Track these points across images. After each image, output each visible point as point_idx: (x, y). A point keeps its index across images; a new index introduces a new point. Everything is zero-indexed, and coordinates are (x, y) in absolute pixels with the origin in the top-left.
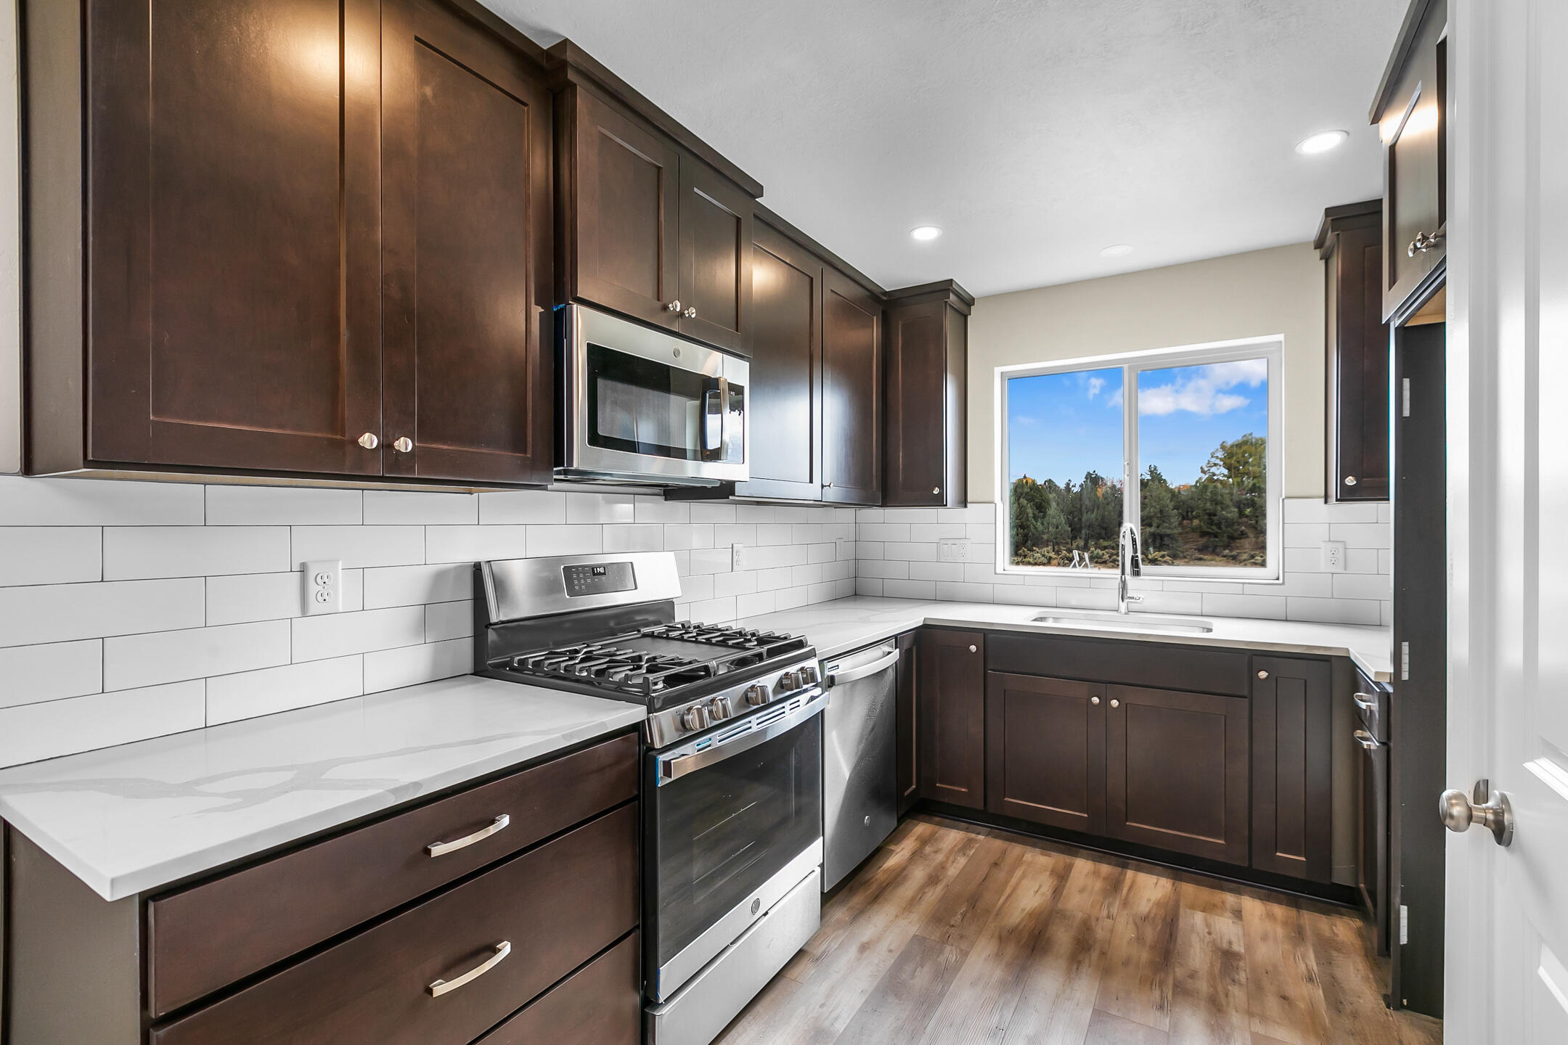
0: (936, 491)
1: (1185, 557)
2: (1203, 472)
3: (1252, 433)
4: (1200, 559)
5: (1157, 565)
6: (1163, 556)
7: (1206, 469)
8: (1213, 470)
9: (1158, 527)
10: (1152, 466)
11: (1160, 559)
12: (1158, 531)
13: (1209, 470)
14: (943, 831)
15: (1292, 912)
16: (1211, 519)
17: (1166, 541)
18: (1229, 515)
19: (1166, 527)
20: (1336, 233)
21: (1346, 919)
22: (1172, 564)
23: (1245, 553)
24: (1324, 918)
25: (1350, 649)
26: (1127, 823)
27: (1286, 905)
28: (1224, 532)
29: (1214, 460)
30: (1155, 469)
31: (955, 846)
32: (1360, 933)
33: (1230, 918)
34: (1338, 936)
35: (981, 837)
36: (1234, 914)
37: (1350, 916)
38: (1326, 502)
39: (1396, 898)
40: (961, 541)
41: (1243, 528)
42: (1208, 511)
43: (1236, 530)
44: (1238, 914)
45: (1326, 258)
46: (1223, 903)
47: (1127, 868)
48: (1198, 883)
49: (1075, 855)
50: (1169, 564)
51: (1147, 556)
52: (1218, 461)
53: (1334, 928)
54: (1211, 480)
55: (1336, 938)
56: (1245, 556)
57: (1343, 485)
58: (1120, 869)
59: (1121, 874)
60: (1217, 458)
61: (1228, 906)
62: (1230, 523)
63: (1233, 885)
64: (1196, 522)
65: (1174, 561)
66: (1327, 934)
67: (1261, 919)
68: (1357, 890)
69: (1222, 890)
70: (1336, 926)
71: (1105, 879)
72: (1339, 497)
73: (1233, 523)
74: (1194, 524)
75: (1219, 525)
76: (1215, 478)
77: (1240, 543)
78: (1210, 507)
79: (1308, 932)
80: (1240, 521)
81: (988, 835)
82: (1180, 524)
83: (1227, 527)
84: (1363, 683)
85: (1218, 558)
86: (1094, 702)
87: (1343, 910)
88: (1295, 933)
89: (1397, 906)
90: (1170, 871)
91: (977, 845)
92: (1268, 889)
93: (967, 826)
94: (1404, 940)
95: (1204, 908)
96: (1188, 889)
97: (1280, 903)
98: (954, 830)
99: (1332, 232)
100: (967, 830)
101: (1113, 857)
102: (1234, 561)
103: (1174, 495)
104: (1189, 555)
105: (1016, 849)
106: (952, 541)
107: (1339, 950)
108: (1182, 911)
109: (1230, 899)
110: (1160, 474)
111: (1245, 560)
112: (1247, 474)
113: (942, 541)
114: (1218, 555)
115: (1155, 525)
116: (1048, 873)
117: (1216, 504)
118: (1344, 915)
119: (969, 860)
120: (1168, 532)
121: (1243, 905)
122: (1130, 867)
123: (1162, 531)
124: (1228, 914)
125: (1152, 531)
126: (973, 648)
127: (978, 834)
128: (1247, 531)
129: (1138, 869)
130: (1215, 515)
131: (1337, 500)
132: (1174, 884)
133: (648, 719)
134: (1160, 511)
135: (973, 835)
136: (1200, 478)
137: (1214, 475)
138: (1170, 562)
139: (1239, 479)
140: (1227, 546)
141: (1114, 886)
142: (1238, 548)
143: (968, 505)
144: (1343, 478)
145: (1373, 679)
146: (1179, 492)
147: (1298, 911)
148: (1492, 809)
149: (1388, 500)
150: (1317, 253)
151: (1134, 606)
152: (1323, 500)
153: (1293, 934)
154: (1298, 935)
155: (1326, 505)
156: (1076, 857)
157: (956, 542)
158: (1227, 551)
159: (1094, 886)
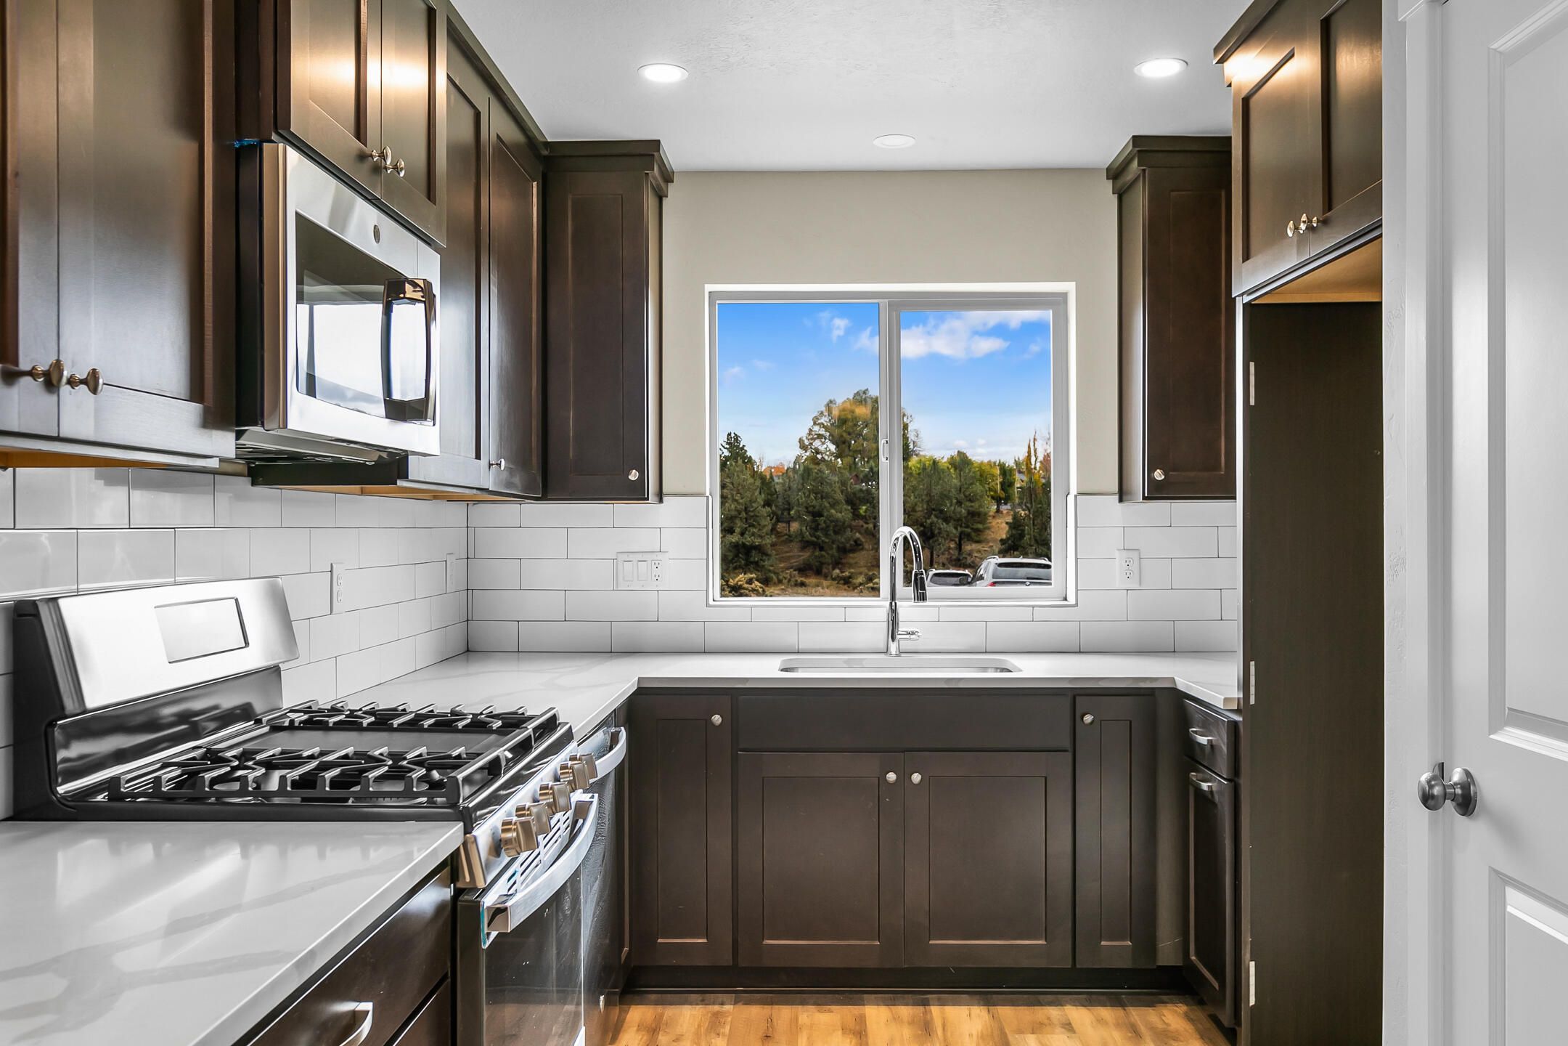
0: (634, 476)
1: (780, 582)
2: (804, 447)
3: (867, 390)
4: (803, 584)
5: (741, 595)
6: (750, 581)
7: (807, 442)
8: (817, 444)
9: (742, 534)
10: (733, 435)
11: (746, 586)
12: (742, 540)
13: (812, 444)
14: (670, 1012)
15: (1119, 1012)
16: (817, 521)
17: (755, 556)
18: (839, 515)
19: (753, 534)
20: (1142, 168)
21: (1170, 1006)
22: (764, 594)
23: (861, 573)
24: (1150, 1010)
25: (1175, 678)
26: (931, 942)
27: (1111, 1006)
28: (833, 542)
29: (816, 428)
30: (737, 438)
31: (699, 1026)
32: (1188, 1017)
33: (1063, 1033)
34: (1170, 1025)
35: (728, 1008)
36: (1065, 1028)
37: (1172, 1002)
38: (1121, 500)
39: (1246, 954)
40: (654, 556)
41: (858, 535)
42: (811, 509)
43: (848, 540)
44: (1068, 1027)
45: (1121, 194)
46: (1049, 1019)
47: (929, 1005)
48: (1013, 1003)
49: (861, 1003)
50: (758, 594)
51: (727, 582)
52: (822, 432)
53: (1163, 1018)
54: (813, 460)
55: (1169, 1028)
56: (861, 579)
57: (1152, 480)
58: (921, 1008)
59: (925, 1013)
60: (822, 425)
61: (1055, 1021)
62: (839, 528)
63: (1050, 998)
64: (795, 526)
65: (766, 589)
66: (1160, 1026)
67: (1093, 1027)
68: (1190, 967)
69: (1042, 1005)
70: (1164, 1016)
71: (909, 1023)
72: (1146, 495)
73: (845, 528)
74: (792, 529)
75: (825, 531)
76: (819, 456)
77: (853, 558)
78: (814, 502)
79: (1143, 1029)
80: (854, 523)
81: (736, 1003)
82: (773, 530)
83: (836, 533)
84: (1197, 716)
85: (825, 583)
86: (890, 780)
87: (1164, 998)
88: (1131, 1033)
89: (1247, 962)
90: (978, 997)
91: (729, 1019)
92: (1088, 993)
93: (701, 998)
94: (1252, 1001)
95: (1033, 1030)
96: (1006, 1012)
97: (1104, 1005)
98: (686, 1006)
99: (1139, 165)
100: (703, 1002)
101: (906, 996)
102: (846, 587)
103: (765, 482)
104: (785, 578)
105: (784, 1013)
106: (640, 557)
107: (1175, 1039)
108: (1010, 1038)
109: (1053, 1012)
110: (742, 448)
111: (861, 584)
112: (860, 452)
113: (622, 557)
114: (826, 577)
115: (738, 530)
116: (840, 1032)
117: (822, 498)
118: (1168, 1003)
119: (728, 1041)
120: (757, 541)
121: (1070, 1017)
122: (931, 1003)
123: (748, 540)
124: (1059, 1030)
125: (733, 541)
126: (717, 719)
127: (722, 1004)
128: (863, 540)
129: (943, 1003)
130: (821, 515)
131: (1144, 498)
132: (989, 1011)
133: (465, 844)
134: (746, 508)
135: (717, 1008)
136: (798, 457)
137: (817, 452)
138: (760, 590)
139: (849, 460)
140: (837, 564)
141: (926, 1028)
142: (851, 566)
143: (665, 499)
144: (1151, 470)
145: (1222, 708)
146: (772, 477)
147: (1125, 1010)
148: (1459, 784)
149: (1234, 498)
150: (1109, 184)
151: (905, 645)
152: (1117, 497)
153: (1130, 1035)
154: (1135, 1032)
155: (1122, 504)
156: (864, 1005)
157: (645, 557)
158: (837, 571)
159: (902, 1035)
